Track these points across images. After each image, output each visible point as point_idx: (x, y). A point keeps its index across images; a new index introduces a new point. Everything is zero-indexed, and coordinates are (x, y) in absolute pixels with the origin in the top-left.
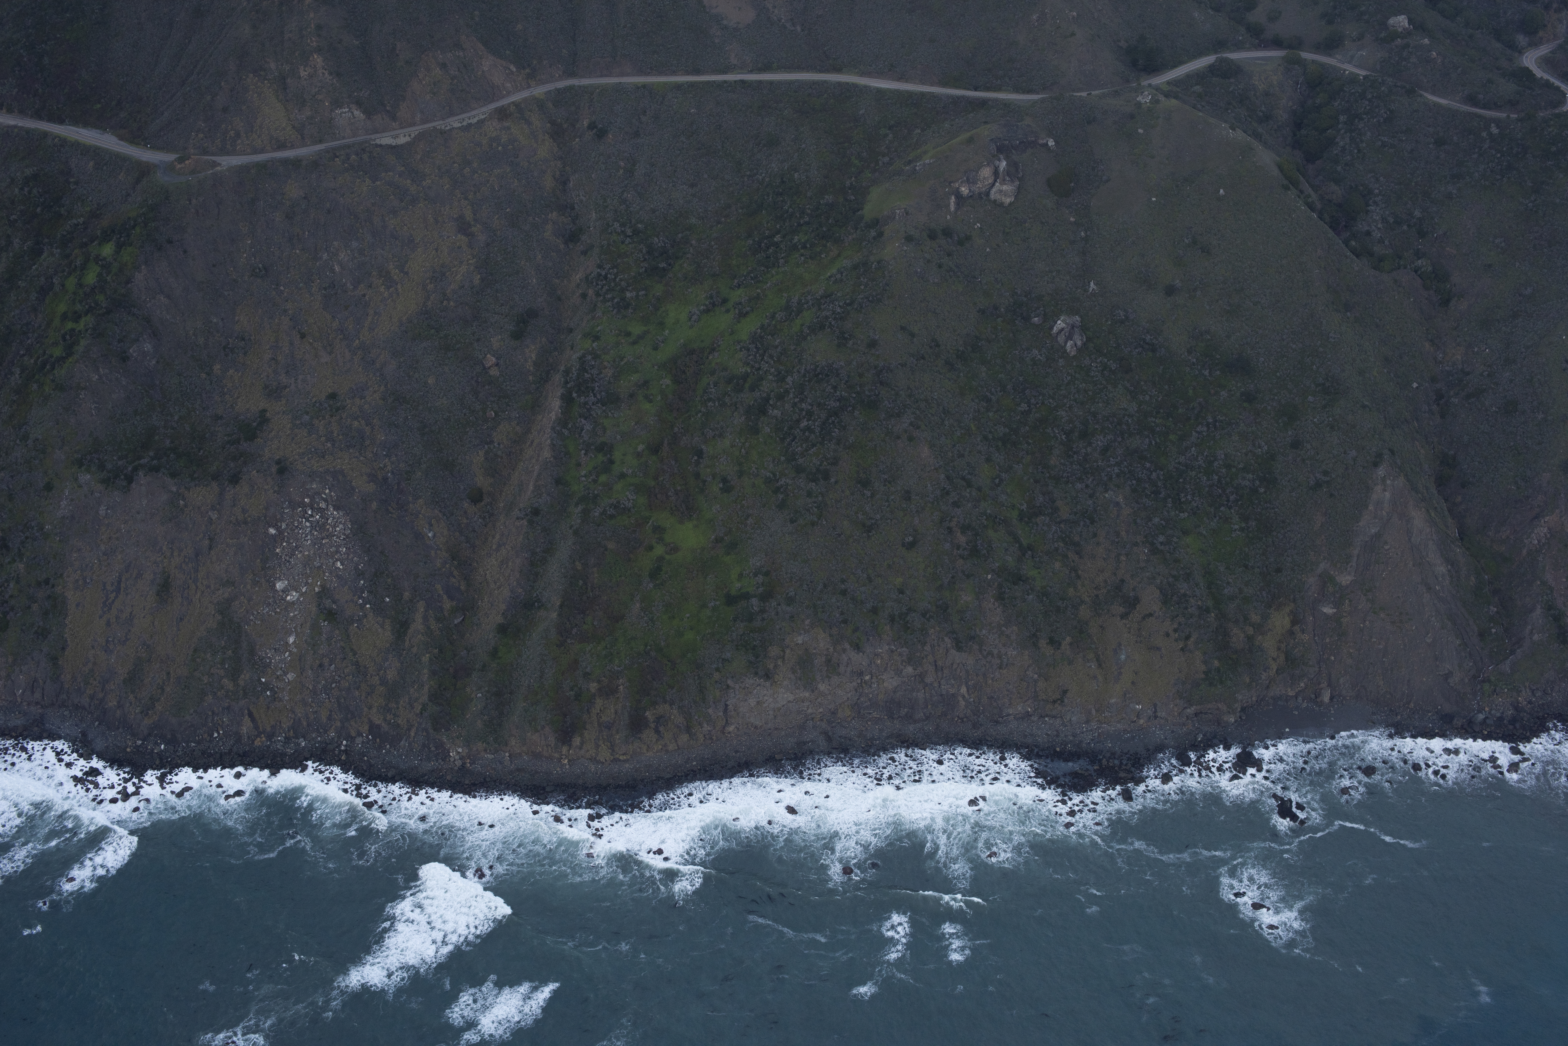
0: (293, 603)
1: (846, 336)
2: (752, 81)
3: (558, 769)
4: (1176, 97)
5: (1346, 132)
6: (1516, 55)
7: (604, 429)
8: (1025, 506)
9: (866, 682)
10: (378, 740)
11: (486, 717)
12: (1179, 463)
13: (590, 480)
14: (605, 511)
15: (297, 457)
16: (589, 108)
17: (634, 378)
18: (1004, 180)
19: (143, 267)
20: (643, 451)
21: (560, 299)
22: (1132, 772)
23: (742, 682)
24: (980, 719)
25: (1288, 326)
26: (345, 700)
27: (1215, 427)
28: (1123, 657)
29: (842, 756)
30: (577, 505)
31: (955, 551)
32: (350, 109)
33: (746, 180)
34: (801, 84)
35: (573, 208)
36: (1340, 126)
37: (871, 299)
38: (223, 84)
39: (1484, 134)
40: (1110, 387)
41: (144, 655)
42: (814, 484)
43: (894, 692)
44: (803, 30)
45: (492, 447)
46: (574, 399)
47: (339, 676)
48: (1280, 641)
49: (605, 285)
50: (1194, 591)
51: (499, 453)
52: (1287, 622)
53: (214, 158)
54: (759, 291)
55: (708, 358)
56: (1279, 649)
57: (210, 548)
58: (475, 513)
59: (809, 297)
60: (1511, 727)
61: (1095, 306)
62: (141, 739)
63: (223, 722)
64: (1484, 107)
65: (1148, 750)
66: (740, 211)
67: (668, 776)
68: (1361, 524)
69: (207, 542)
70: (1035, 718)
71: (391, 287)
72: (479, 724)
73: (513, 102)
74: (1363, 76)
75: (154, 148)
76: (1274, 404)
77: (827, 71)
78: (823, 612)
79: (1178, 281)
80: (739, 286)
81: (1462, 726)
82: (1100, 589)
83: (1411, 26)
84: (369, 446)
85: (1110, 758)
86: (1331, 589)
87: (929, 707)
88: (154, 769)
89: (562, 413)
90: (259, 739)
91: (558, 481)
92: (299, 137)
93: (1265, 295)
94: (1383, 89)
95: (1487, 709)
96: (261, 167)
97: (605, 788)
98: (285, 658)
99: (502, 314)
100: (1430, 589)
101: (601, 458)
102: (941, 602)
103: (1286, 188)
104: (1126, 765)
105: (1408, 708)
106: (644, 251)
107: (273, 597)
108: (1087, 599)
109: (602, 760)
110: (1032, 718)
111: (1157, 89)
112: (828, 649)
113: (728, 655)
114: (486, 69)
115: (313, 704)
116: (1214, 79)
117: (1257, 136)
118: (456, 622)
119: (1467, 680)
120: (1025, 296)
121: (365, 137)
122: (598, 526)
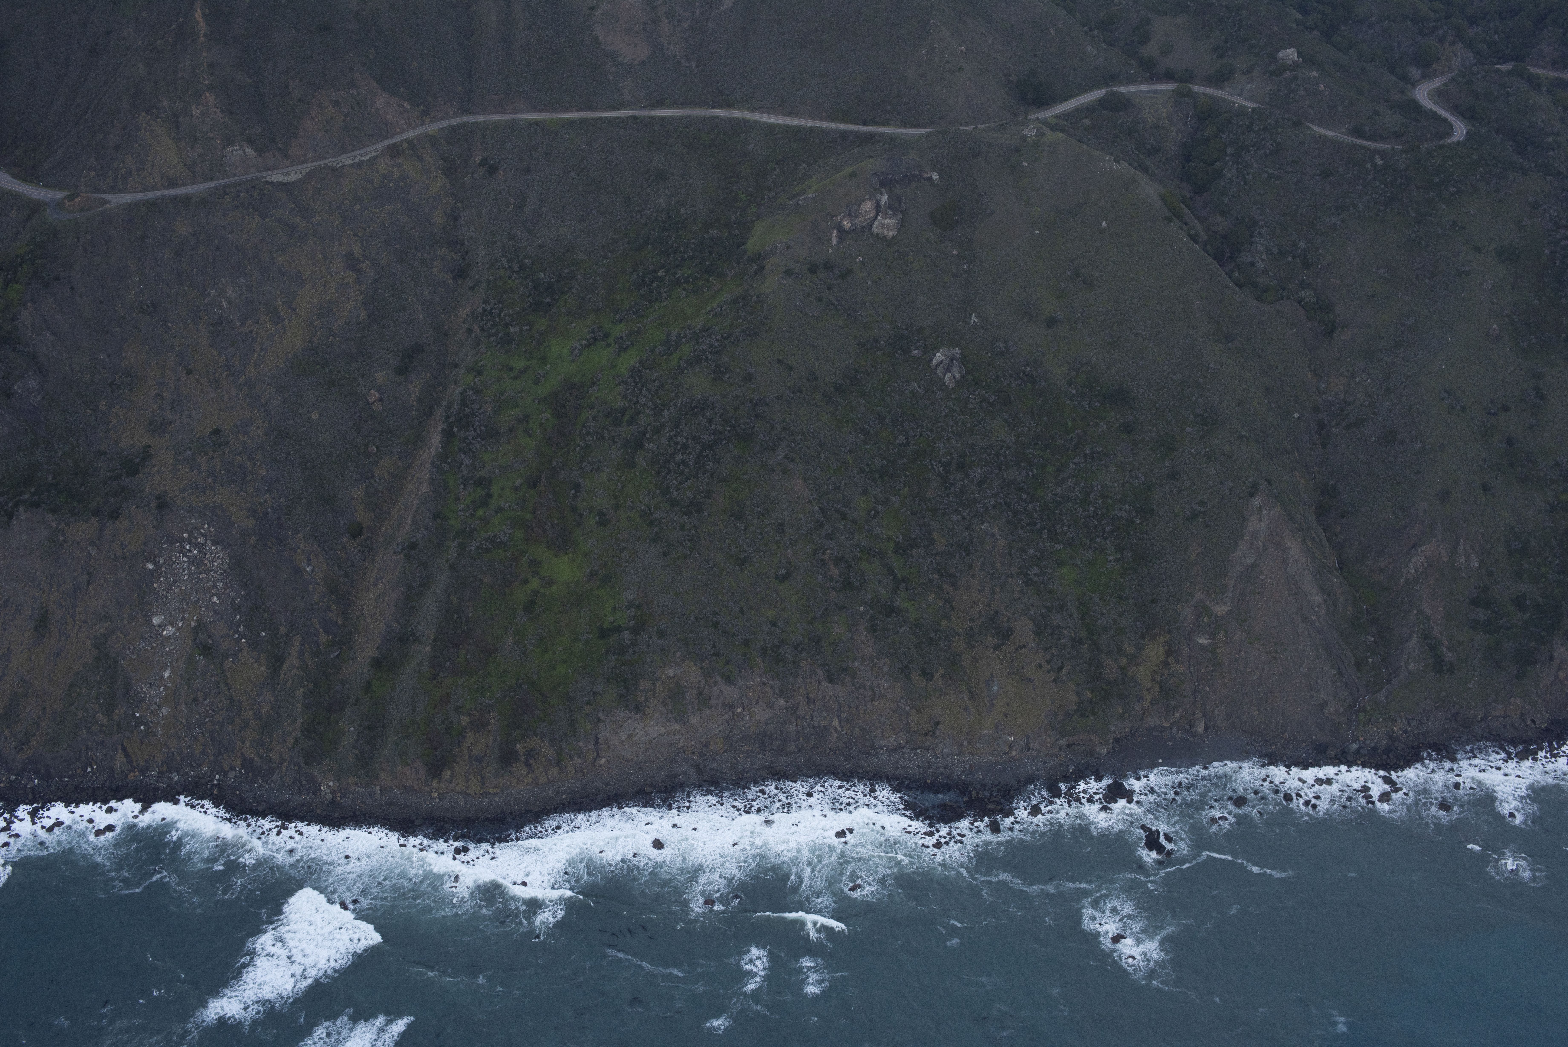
0: (169, 638)
1: (722, 369)
2: (644, 117)
3: (428, 803)
4: (1062, 131)
5: (1233, 164)
6: (1409, 87)
7: (484, 464)
8: (901, 538)
9: (738, 715)
10: (250, 774)
11: (358, 751)
12: (1056, 495)
13: (467, 514)
14: (481, 544)
15: (177, 492)
16: (482, 145)
17: (515, 412)
18: (886, 214)
19: (29, 304)
20: (522, 484)
21: (446, 334)
22: (1001, 804)
23: (613, 715)
24: (852, 752)
25: (1168, 358)
26: (218, 734)
27: (1093, 458)
28: (995, 688)
29: (712, 788)
30: (453, 539)
31: (828, 583)
32: (241, 146)
33: (634, 215)
34: (693, 120)
35: (463, 244)
36: (1227, 158)
37: (748, 332)
38: (115, 122)
39: (1369, 166)
40: (987, 419)
41: (20, 690)
42: (687, 517)
43: (767, 725)
44: (697, 66)
45: (373, 481)
46: (454, 433)
47: (213, 711)
48: (1155, 672)
49: (489, 320)
50: (1067, 623)
51: (380, 487)
52: (1161, 652)
53: (103, 196)
54: (640, 325)
55: (588, 392)
56: (1153, 679)
57: (89, 583)
58: (354, 548)
59: (688, 331)
60: (1385, 757)
61: (976, 338)
62: (15, 775)
63: (97, 756)
64: (1370, 139)
65: (1019, 782)
66: (627, 246)
67: (537, 809)
68: (1236, 554)
69: (85, 577)
70: (907, 750)
71: (278, 323)
72: (351, 758)
73: (405, 139)
74: (1252, 108)
75: (47, 186)
76: (1153, 435)
77: (720, 107)
78: (695, 645)
79: (1059, 313)
80: (621, 321)
81: (1336, 756)
82: (974, 621)
83: (1301, 59)
84: (250, 481)
85: (980, 790)
86: (1206, 619)
87: (801, 739)
88: (26, 804)
89: (442, 447)
90: (132, 774)
91: (436, 516)
92: (190, 174)
93: (1146, 327)
94: (1269, 121)
95: (1361, 739)
96: (152, 204)
97: (474, 821)
98: (160, 693)
99: (387, 350)
100: (1305, 619)
101: (479, 492)
102: (814, 634)
103: (1169, 220)
104: (995, 797)
105: (1282, 738)
106: (530, 286)
107: (150, 632)
108: (961, 631)
109: (472, 793)
110: (904, 750)
111: (1045, 122)
112: (699, 682)
113: (599, 688)
114: (380, 106)
115: (186, 739)
116: (1103, 112)
117: (1144, 168)
118: (332, 657)
119: (1341, 710)
120: (907, 329)
121: (256, 174)
122: (475, 560)
